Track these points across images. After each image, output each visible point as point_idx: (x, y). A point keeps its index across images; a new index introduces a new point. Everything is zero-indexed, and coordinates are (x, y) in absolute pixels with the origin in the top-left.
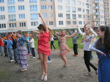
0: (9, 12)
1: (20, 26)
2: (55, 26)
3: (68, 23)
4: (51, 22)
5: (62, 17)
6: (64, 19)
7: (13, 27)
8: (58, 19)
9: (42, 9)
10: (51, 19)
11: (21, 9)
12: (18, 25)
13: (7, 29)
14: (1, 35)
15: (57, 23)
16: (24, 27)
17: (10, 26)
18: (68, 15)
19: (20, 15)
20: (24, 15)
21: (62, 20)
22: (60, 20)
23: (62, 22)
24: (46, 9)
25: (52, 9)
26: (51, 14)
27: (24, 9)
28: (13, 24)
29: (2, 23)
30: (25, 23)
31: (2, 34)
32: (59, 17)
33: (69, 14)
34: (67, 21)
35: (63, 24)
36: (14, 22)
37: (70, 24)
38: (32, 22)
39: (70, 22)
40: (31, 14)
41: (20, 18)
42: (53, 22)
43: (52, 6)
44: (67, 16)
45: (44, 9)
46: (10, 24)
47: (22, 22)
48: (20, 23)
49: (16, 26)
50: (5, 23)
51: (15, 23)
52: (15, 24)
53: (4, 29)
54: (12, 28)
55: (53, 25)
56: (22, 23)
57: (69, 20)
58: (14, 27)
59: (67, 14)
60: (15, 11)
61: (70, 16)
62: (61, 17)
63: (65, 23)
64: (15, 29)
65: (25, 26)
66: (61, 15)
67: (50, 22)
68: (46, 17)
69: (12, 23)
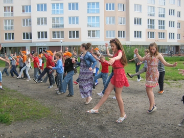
0: (54, 12)
1: (70, 37)
2: (128, 39)
3: (151, 35)
4: (121, 32)
5: (140, 24)
6: (143, 28)
7: (58, 37)
8: (133, 28)
9: (107, 9)
10: (122, 28)
11: (73, 9)
12: (67, 34)
13: (48, 39)
14: (40, 49)
15: (132, 34)
16: (76, 38)
17: (54, 36)
18: (151, 22)
19: (70, 18)
20: (77, 18)
21: (139, 30)
22: (137, 30)
23: (140, 32)
24: (113, 9)
25: (124, 10)
26: (121, 18)
27: (77, 9)
28: (58, 32)
29: (42, 31)
30: (77, 32)
31: (41, 49)
32: (135, 23)
33: (153, 20)
34: (148, 32)
35: (140, 37)
36: (60, 29)
37: (153, 37)
38: (89, 31)
39: (153, 33)
40: (89, 17)
41: (70, 23)
42: (124, 32)
43: (123, 5)
44: (148, 23)
45: (110, 9)
46: (54, 33)
47: (74, 30)
48: (70, 32)
49: (63, 36)
50: (46, 31)
51: (62, 30)
52: (62, 32)
53: (44, 40)
54: (56, 38)
55: (124, 37)
56: (74, 32)
57: (151, 30)
58: (60, 38)
59: (148, 20)
60: (62, 12)
61: (153, 24)
62: (138, 24)
63: (144, 34)
64: (62, 41)
65: (77, 36)
66: (138, 21)
67: (119, 32)
68: (114, 22)
69: (58, 30)
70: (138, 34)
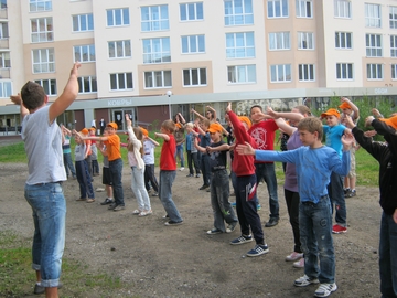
0: (147, 27)
1: (187, 82)
2: (322, 83)
3: (374, 70)
4: (306, 66)
5: (349, 46)
6: (357, 55)
7: (159, 84)
8: (334, 55)
9: (271, 15)
10: (306, 57)
11: (192, 17)
12: (178, 77)
13: (135, 91)
14: (116, 113)
15: (331, 71)
16: (199, 85)
17: (148, 83)
18: (373, 40)
19: (184, 39)
20: (202, 38)
21: (347, 61)
22: (342, 61)
23: (350, 65)
24: (285, 13)
25: (309, 15)
26: (304, 33)
27: (200, 15)
28: (158, 73)
29: (121, 71)
30: (203, 71)
31: (120, 113)
32: (337, 45)
33: (379, 37)
34: (368, 65)
35: (350, 77)
36: (162, 67)
37: (380, 77)
38: (230, 68)
39: (380, 66)
40: (229, 35)
41: (185, 50)
42: (311, 66)
43: (308, 3)
44: (368, 45)
45: (278, 14)
46: (148, 74)
47: (194, 67)
48: (186, 72)
49: (169, 83)
50: (129, 71)
51: (167, 68)
52: (168, 73)
53: (126, 92)
54: (154, 87)
55: (312, 78)
56: (194, 71)
57: (375, 60)
58: (163, 87)
59: (367, 36)
60: (166, 25)
61: (379, 45)
62: (343, 46)
63: (359, 71)
64: (170, 92)
65: (203, 81)
66: (344, 40)
67: (300, 66)
68: (287, 45)
69: (158, 69)
70: (345, 70)
